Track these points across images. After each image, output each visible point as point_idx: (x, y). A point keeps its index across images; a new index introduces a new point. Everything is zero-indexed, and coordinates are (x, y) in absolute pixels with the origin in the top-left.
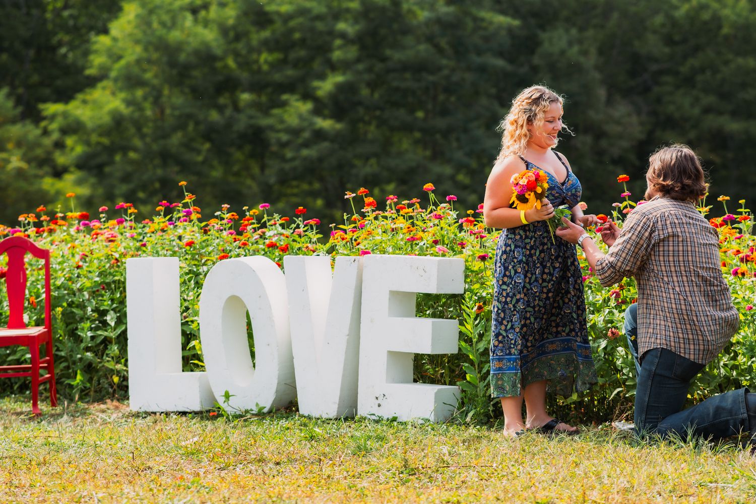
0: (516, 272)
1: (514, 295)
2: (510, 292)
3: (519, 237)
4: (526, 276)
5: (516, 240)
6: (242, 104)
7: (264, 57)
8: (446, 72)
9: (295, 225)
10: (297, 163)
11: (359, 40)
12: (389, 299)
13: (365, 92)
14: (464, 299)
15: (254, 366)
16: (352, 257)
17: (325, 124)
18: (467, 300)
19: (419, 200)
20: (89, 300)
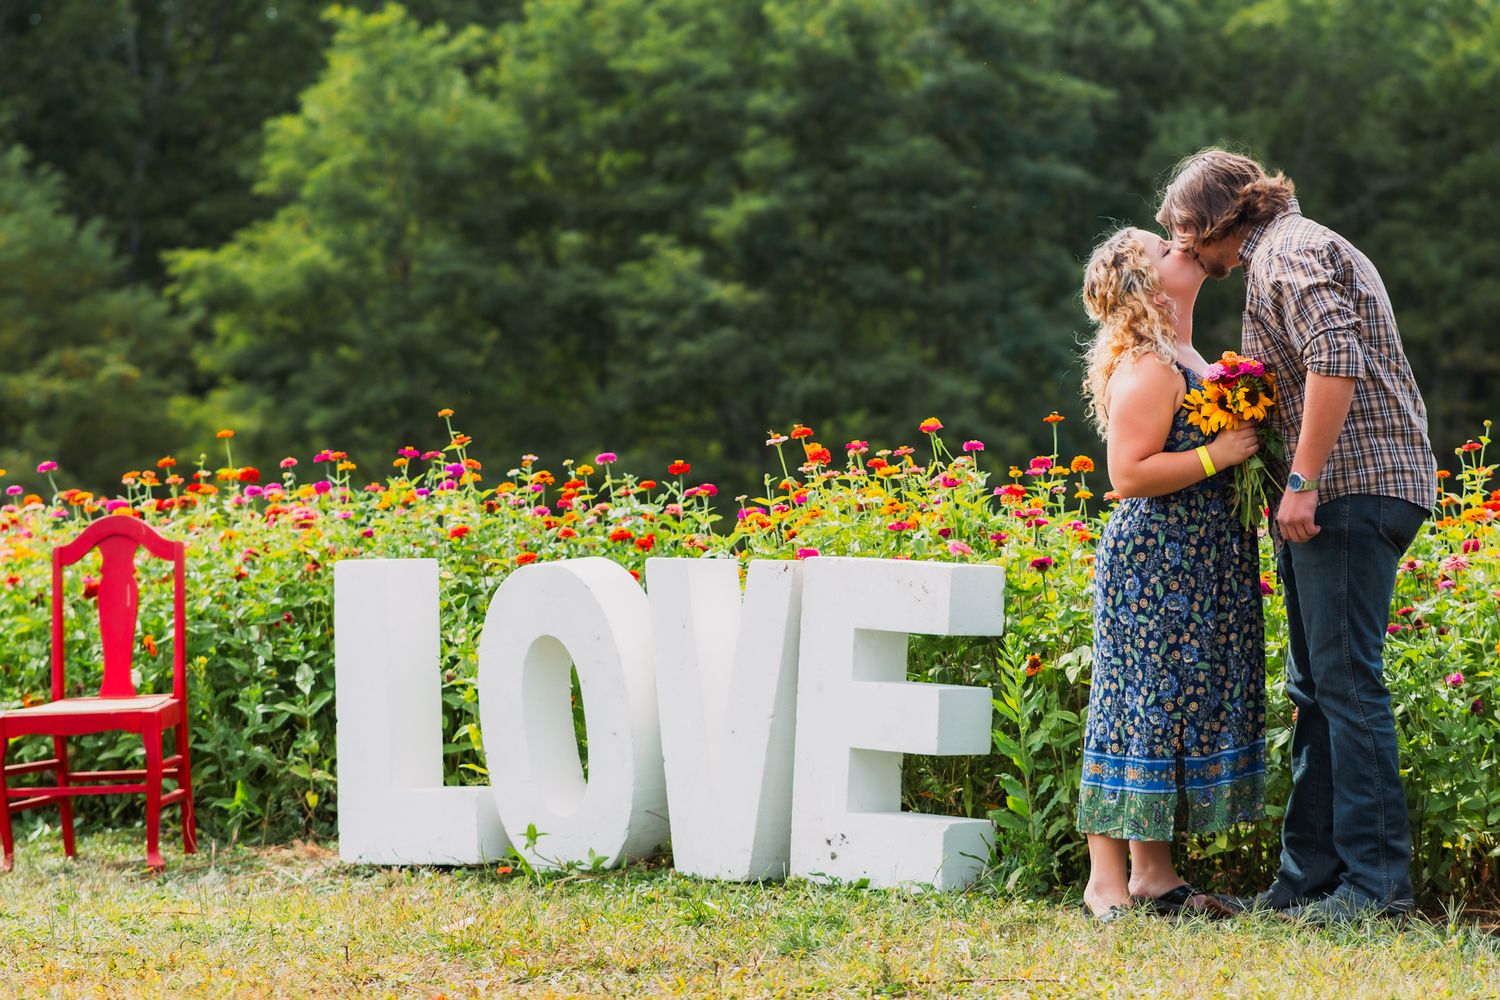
0: (1167, 590)
1: (1165, 636)
2: (1155, 630)
3: (1176, 519)
4: (1192, 600)
5: (1169, 525)
6: (563, 253)
7: (608, 159)
8: (967, 193)
9: (667, 497)
10: (669, 370)
11: (793, 129)
12: (855, 646)
13: (805, 229)
14: (1003, 648)
15: (586, 776)
16: (782, 563)
17: (725, 292)
18: (1009, 648)
19: (912, 450)
20: (260, 642)
